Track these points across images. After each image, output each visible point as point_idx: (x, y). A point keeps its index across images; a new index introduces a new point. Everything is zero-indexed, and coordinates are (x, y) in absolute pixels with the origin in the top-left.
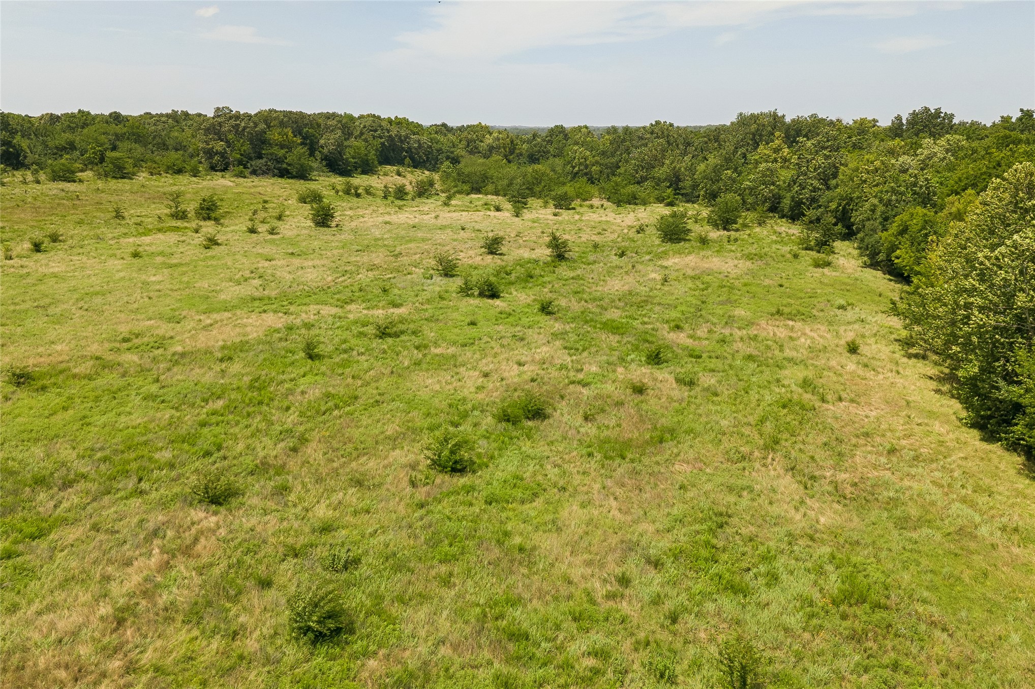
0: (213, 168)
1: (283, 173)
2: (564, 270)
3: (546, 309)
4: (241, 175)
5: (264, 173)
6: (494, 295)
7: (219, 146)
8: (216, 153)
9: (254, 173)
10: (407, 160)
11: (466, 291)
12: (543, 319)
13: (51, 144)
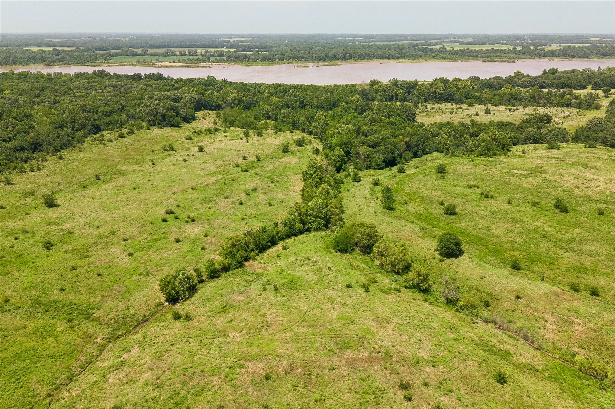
0: (151, 126)
1: (172, 126)
2: (260, 164)
3: (257, 174)
4: (161, 128)
5: (167, 126)
6: (247, 171)
7: (152, 118)
8: (152, 120)
9: (164, 126)
10: (202, 108)
11: (242, 171)
12: (256, 176)
13: (105, 122)
